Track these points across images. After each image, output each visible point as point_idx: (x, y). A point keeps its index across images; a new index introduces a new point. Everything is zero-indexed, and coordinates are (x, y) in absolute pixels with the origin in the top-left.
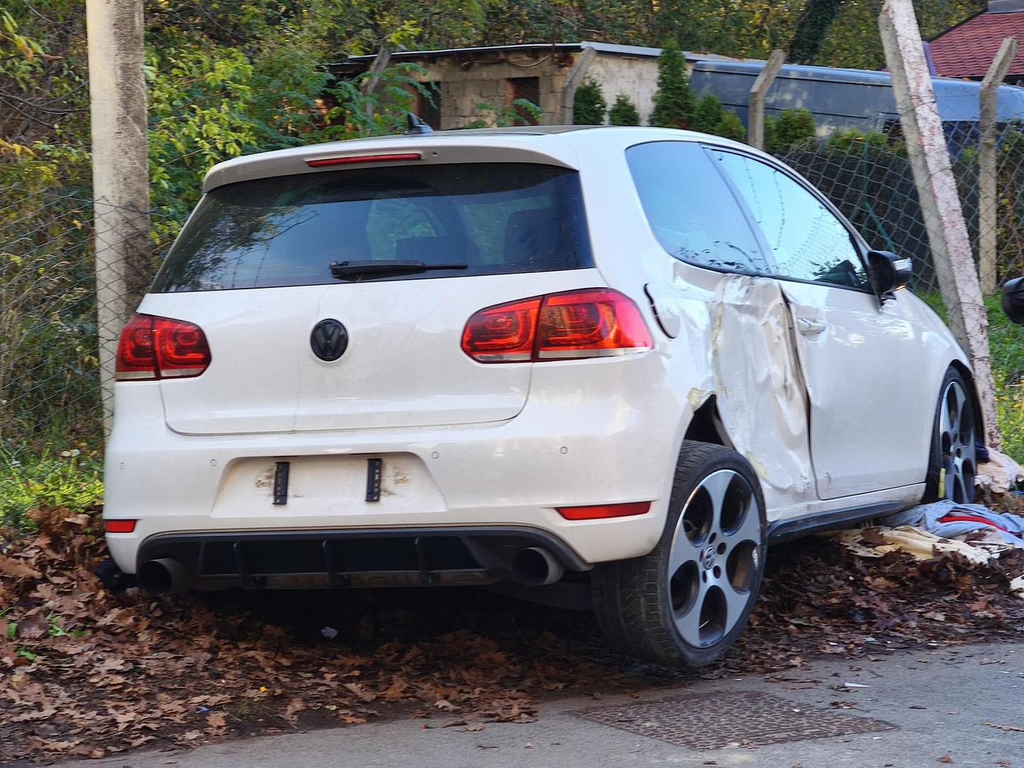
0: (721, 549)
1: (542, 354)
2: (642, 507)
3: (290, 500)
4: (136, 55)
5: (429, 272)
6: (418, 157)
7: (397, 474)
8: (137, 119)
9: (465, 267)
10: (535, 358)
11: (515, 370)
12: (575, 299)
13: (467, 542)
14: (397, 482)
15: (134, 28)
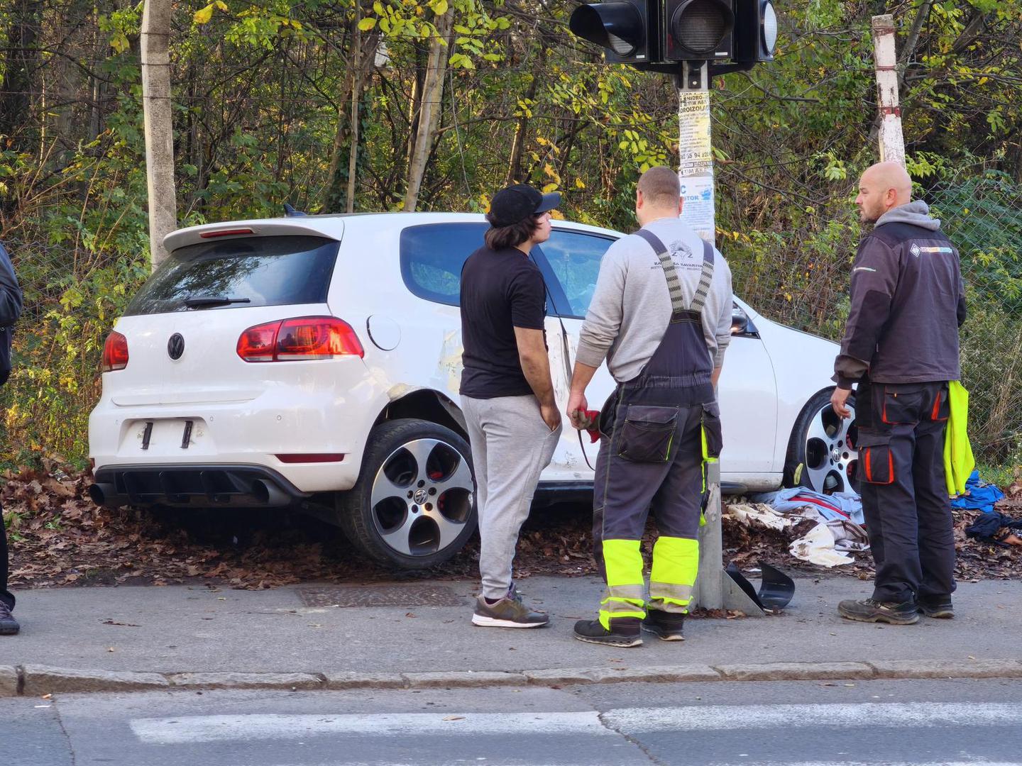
0: (432, 492)
1: (280, 357)
2: (338, 457)
3: (150, 446)
4: (167, 167)
5: (233, 305)
6: (251, 232)
7: (198, 431)
8: (168, 208)
9: (248, 301)
10: (275, 360)
11: (265, 367)
12: (301, 322)
13: (228, 474)
14: (197, 436)
15: (165, 150)
